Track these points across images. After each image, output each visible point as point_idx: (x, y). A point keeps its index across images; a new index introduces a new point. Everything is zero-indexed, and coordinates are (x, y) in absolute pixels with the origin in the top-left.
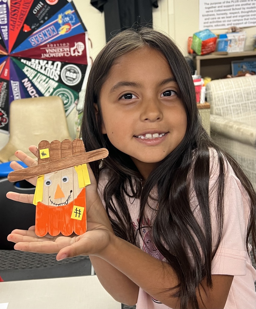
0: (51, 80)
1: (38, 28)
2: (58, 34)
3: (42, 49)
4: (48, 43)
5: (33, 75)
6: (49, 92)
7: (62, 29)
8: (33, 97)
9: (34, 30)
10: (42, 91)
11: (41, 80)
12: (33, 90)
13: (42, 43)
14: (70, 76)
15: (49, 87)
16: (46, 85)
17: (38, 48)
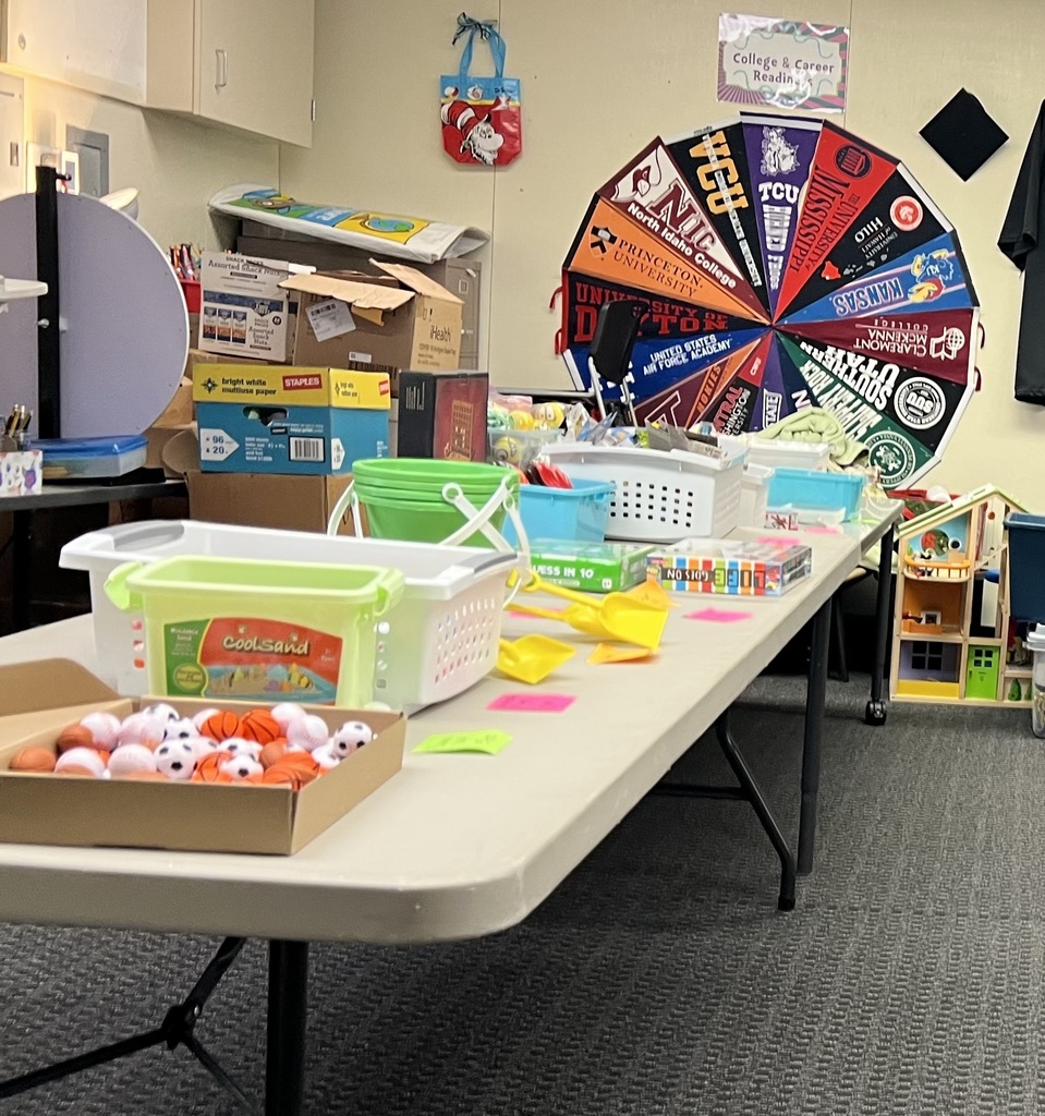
1: (859, 275)
2: (906, 298)
3: (857, 326)
4: (877, 316)
5: (823, 386)
7: (919, 290)
9: (849, 279)
13: (861, 312)
14: (917, 405)
17: (850, 323)
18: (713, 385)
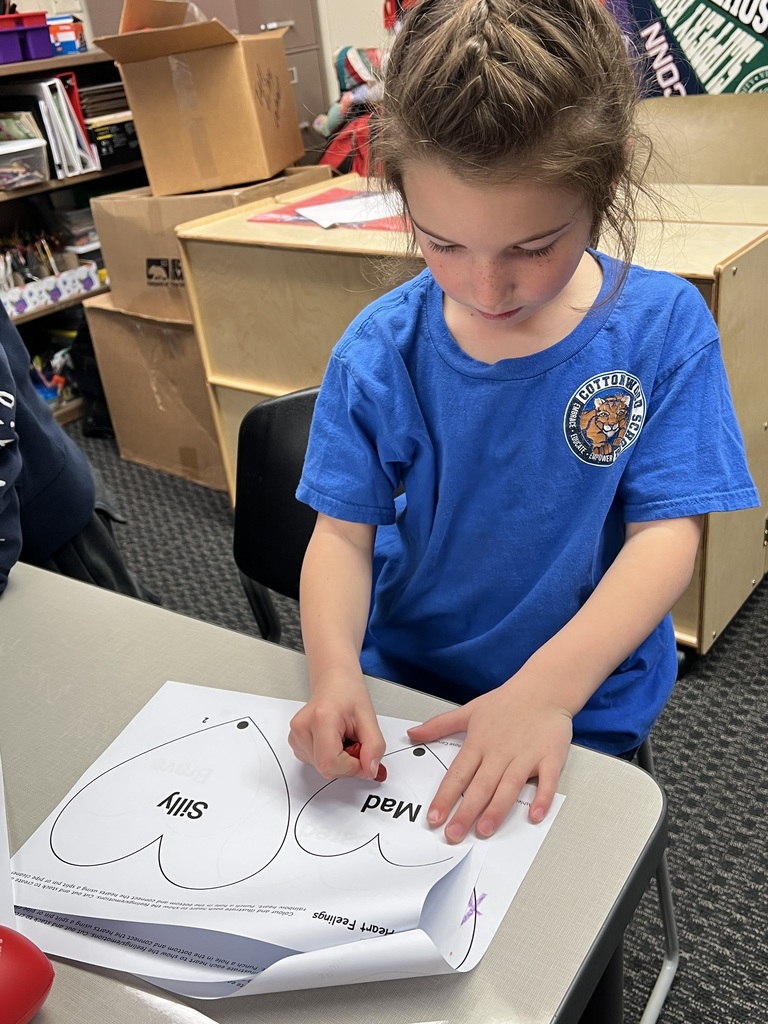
0: (739, 31)
5: (681, 11)
6: (726, 76)
8: (667, 92)
10: (703, 71)
11: (706, 30)
12: (673, 68)
15: (729, 58)
16: (721, 49)
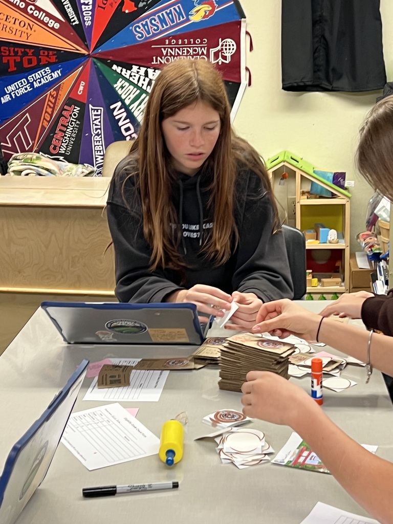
2: (188, 20)
3: (153, 46)
5: (132, 96)
7: (197, 11)
9: (143, 10)
12: (130, 125)
13: (155, 35)
17: (147, 45)
18: (52, 106)
